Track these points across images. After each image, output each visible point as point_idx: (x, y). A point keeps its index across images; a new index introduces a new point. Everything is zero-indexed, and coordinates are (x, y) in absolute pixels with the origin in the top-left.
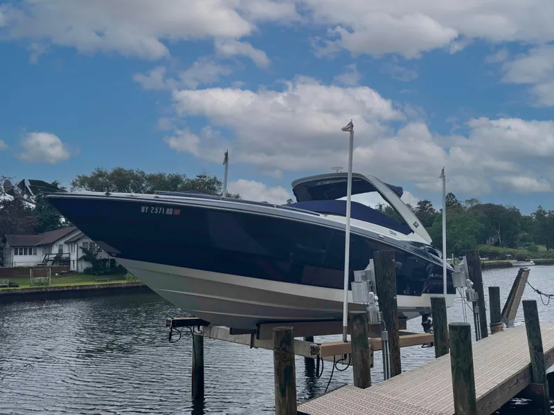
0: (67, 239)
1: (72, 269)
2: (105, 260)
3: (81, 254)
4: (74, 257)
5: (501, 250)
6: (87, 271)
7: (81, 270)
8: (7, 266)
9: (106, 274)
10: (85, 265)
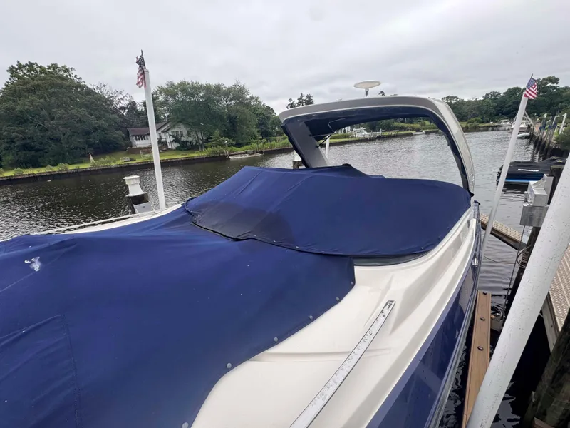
0: (163, 129)
1: (170, 147)
2: (187, 141)
3: (172, 139)
4: (168, 141)
5: (406, 125)
6: (177, 149)
7: (174, 148)
8: (134, 147)
9: (188, 149)
10: (175, 145)
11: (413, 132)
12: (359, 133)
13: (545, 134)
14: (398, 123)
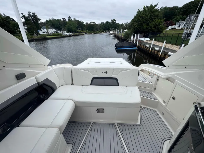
11: (84, 34)
12: (64, 33)
13: (119, 35)
14: (78, 30)
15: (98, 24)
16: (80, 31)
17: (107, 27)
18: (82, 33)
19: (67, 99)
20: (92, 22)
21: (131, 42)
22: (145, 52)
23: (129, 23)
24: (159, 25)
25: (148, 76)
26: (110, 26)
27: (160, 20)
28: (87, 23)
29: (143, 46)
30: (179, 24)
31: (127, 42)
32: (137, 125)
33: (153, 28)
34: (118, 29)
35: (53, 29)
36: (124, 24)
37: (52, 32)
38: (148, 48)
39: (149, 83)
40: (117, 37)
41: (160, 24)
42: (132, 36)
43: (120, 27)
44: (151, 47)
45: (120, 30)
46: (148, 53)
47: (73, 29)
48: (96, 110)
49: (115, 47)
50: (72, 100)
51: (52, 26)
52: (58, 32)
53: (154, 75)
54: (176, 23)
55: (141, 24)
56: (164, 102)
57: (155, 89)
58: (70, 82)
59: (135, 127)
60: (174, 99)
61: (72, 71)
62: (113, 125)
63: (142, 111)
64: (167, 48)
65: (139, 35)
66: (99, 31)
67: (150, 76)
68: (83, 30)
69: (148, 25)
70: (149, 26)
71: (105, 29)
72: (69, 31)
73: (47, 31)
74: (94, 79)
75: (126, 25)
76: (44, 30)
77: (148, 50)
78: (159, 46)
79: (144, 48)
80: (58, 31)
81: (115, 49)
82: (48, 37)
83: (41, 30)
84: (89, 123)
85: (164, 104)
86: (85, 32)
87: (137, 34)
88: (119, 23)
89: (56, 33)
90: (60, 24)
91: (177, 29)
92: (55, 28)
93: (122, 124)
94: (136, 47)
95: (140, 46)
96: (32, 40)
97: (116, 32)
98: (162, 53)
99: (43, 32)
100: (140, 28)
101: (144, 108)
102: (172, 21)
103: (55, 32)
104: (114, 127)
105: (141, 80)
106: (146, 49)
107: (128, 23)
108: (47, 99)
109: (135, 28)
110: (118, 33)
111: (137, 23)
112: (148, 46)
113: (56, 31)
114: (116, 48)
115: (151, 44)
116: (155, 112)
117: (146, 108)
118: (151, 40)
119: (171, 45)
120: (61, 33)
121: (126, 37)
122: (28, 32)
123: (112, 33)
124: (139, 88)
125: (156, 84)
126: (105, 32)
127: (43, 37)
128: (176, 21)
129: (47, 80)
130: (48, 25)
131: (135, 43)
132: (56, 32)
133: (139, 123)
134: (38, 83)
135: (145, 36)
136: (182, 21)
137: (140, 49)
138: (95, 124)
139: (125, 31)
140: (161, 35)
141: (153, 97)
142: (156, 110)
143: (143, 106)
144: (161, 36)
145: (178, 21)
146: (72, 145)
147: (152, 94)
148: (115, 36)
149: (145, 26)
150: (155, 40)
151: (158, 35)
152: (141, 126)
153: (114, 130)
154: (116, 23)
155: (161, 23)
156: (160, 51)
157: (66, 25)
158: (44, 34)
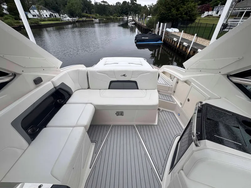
12: (64, 18)
13: (141, 23)
14: (84, 14)
15: (111, 5)
16: (86, 14)
17: (125, 10)
18: (89, 17)
19: (87, 103)
20: (103, 2)
21: (155, 34)
22: (172, 47)
23: (154, 4)
24: (192, 12)
25: (169, 79)
26: (128, 9)
27: (193, 4)
28: (96, 3)
29: (169, 40)
30: (217, 9)
31: (151, 33)
32: (154, 125)
33: (184, 14)
34: (139, 14)
35: (48, 11)
36: (148, 7)
37: (46, 16)
38: (176, 43)
39: (169, 86)
40: (137, 26)
41: (192, 10)
42: (158, 25)
43: (142, 10)
44: (179, 41)
45: (142, 16)
46: (175, 49)
47: (77, 12)
48: (116, 113)
49: (135, 40)
50: (91, 103)
51: (45, 7)
52: (55, 16)
53: (174, 77)
54: (214, 8)
55: (170, 9)
56: (181, 104)
57: (174, 92)
58: (87, 87)
59: (153, 127)
60: (189, 100)
61: (87, 73)
62: (132, 126)
63: (160, 113)
64: (198, 44)
65: (166, 24)
66: (114, 16)
67: (171, 78)
68: (91, 14)
69: (178, 10)
70: (179, 12)
71: (122, 13)
72: (72, 15)
73: (40, 14)
74: (112, 82)
75: (151, 7)
76: (34, 11)
77: (175, 45)
78: (188, 40)
79: (171, 42)
80: (56, 14)
81: (135, 43)
82: (43, 23)
83: (30, 12)
84: (109, 126)
85: (180, 106)
86: (94, 16)
87: (164, 23)
88: (140, 5)
89: (52, 17)
90: (57, 3)
91: (214, 17)
92: (50, 10)
93: (140, 125)
94: (161, 40)
95: (166, 39)
96: (18, 27)
97: (137, 18)
98: (191, 50)
99: (33, 16)
100: (167, 14)
101: (163, 110)
102: (209, 4)
103: (51, 15)
104: (133, 128)
105: (162, 83)
106: (173, 44)
107: (153, 6)
108: (66, 104)
109: (161, 14)
110: (139, 20)
111: (163, 7)
112: (176, 41)
113: (52, 13)
114: (137, 42)
115: (179, 38)
116: (172, 114)
117: (164, 110)
118: (180, 31)
119: (203, 39)
120: (59, 17)
121: (149, 26)
122: (10, 14)
123: (131, 19)
124: (158, 91)
125: (176, 86)
126: (122, 17)
127: (34, 23)
128: (214, 5)
129: (63, 84)
130: (40, 5)
131: (161, 35)
132: (53, 15)
133: (156, 123)
134: (55, 87)
135: (173, 26)
136: (222, 5)
137: (165, 43)
138: (115, 126)
139: (148, 18)
140: (193, 25)
141: (171, 100)
142: (174, 112)
143: (161, 109)
144: (193, 27)
145: (217, 5)
146: (95, 143)
147: (171, 97)
148: (135, 24)
149: (174, 11)
150: (185, 32)
151: (190, 25)
152: (158, 127)
153: (133, 130)
154: (137, 4)
155: (193, 8)
156: (188, 47)
157: (66, 5)
158: (35, 17)
